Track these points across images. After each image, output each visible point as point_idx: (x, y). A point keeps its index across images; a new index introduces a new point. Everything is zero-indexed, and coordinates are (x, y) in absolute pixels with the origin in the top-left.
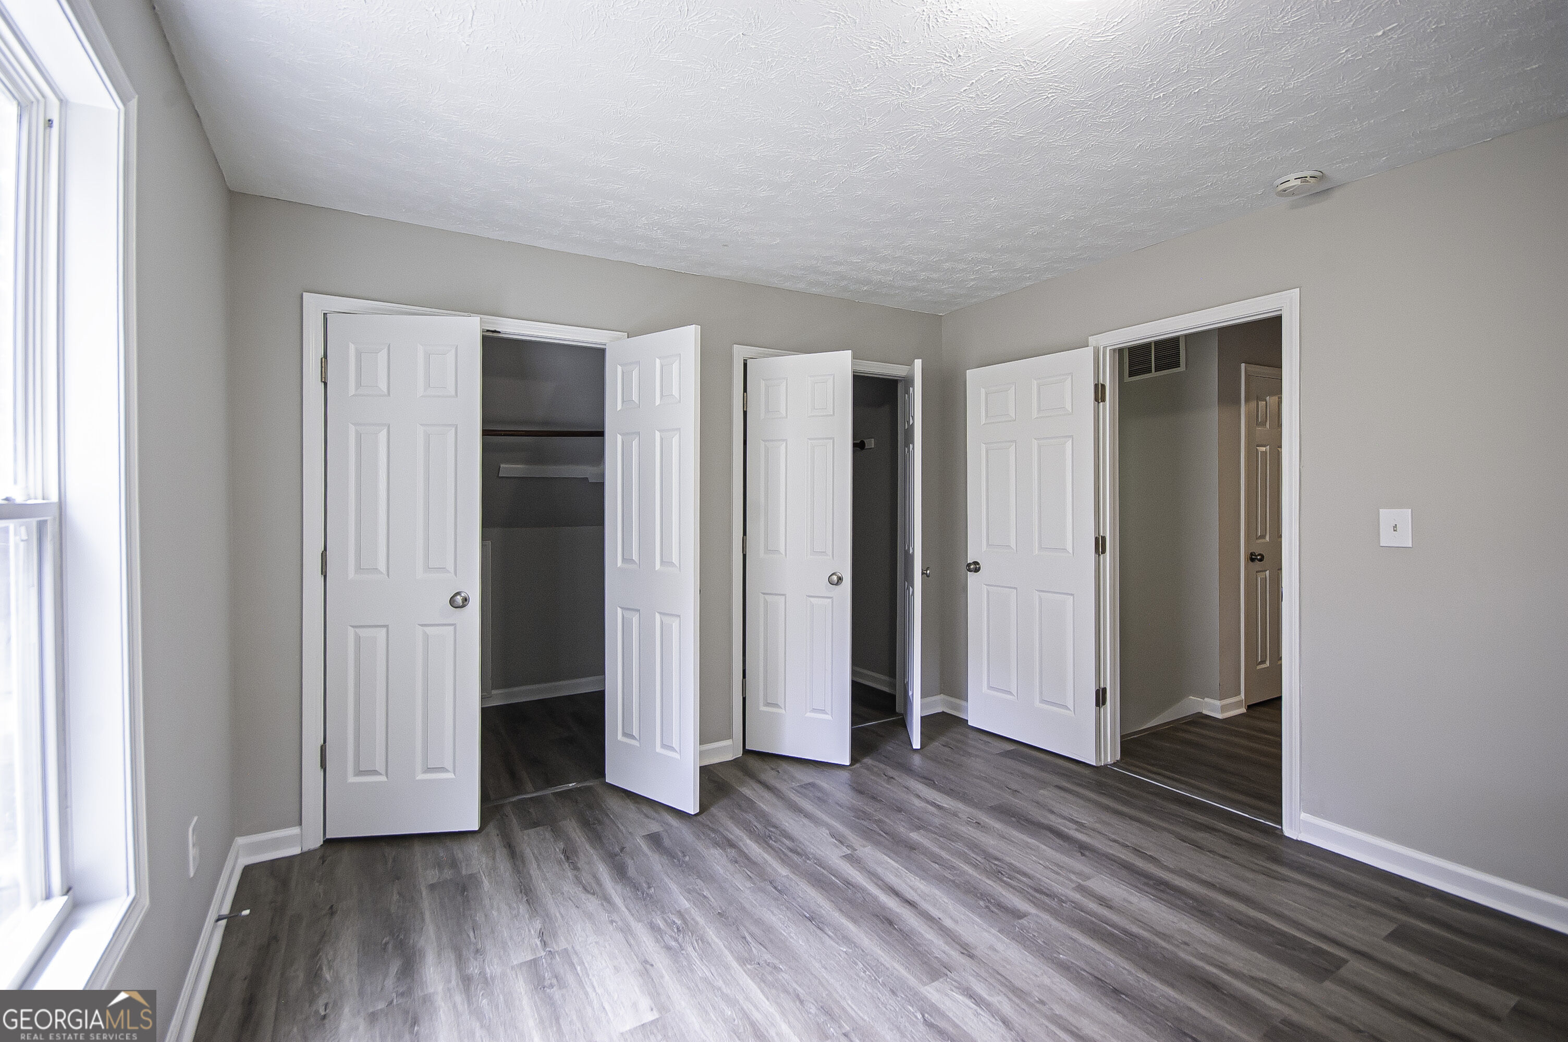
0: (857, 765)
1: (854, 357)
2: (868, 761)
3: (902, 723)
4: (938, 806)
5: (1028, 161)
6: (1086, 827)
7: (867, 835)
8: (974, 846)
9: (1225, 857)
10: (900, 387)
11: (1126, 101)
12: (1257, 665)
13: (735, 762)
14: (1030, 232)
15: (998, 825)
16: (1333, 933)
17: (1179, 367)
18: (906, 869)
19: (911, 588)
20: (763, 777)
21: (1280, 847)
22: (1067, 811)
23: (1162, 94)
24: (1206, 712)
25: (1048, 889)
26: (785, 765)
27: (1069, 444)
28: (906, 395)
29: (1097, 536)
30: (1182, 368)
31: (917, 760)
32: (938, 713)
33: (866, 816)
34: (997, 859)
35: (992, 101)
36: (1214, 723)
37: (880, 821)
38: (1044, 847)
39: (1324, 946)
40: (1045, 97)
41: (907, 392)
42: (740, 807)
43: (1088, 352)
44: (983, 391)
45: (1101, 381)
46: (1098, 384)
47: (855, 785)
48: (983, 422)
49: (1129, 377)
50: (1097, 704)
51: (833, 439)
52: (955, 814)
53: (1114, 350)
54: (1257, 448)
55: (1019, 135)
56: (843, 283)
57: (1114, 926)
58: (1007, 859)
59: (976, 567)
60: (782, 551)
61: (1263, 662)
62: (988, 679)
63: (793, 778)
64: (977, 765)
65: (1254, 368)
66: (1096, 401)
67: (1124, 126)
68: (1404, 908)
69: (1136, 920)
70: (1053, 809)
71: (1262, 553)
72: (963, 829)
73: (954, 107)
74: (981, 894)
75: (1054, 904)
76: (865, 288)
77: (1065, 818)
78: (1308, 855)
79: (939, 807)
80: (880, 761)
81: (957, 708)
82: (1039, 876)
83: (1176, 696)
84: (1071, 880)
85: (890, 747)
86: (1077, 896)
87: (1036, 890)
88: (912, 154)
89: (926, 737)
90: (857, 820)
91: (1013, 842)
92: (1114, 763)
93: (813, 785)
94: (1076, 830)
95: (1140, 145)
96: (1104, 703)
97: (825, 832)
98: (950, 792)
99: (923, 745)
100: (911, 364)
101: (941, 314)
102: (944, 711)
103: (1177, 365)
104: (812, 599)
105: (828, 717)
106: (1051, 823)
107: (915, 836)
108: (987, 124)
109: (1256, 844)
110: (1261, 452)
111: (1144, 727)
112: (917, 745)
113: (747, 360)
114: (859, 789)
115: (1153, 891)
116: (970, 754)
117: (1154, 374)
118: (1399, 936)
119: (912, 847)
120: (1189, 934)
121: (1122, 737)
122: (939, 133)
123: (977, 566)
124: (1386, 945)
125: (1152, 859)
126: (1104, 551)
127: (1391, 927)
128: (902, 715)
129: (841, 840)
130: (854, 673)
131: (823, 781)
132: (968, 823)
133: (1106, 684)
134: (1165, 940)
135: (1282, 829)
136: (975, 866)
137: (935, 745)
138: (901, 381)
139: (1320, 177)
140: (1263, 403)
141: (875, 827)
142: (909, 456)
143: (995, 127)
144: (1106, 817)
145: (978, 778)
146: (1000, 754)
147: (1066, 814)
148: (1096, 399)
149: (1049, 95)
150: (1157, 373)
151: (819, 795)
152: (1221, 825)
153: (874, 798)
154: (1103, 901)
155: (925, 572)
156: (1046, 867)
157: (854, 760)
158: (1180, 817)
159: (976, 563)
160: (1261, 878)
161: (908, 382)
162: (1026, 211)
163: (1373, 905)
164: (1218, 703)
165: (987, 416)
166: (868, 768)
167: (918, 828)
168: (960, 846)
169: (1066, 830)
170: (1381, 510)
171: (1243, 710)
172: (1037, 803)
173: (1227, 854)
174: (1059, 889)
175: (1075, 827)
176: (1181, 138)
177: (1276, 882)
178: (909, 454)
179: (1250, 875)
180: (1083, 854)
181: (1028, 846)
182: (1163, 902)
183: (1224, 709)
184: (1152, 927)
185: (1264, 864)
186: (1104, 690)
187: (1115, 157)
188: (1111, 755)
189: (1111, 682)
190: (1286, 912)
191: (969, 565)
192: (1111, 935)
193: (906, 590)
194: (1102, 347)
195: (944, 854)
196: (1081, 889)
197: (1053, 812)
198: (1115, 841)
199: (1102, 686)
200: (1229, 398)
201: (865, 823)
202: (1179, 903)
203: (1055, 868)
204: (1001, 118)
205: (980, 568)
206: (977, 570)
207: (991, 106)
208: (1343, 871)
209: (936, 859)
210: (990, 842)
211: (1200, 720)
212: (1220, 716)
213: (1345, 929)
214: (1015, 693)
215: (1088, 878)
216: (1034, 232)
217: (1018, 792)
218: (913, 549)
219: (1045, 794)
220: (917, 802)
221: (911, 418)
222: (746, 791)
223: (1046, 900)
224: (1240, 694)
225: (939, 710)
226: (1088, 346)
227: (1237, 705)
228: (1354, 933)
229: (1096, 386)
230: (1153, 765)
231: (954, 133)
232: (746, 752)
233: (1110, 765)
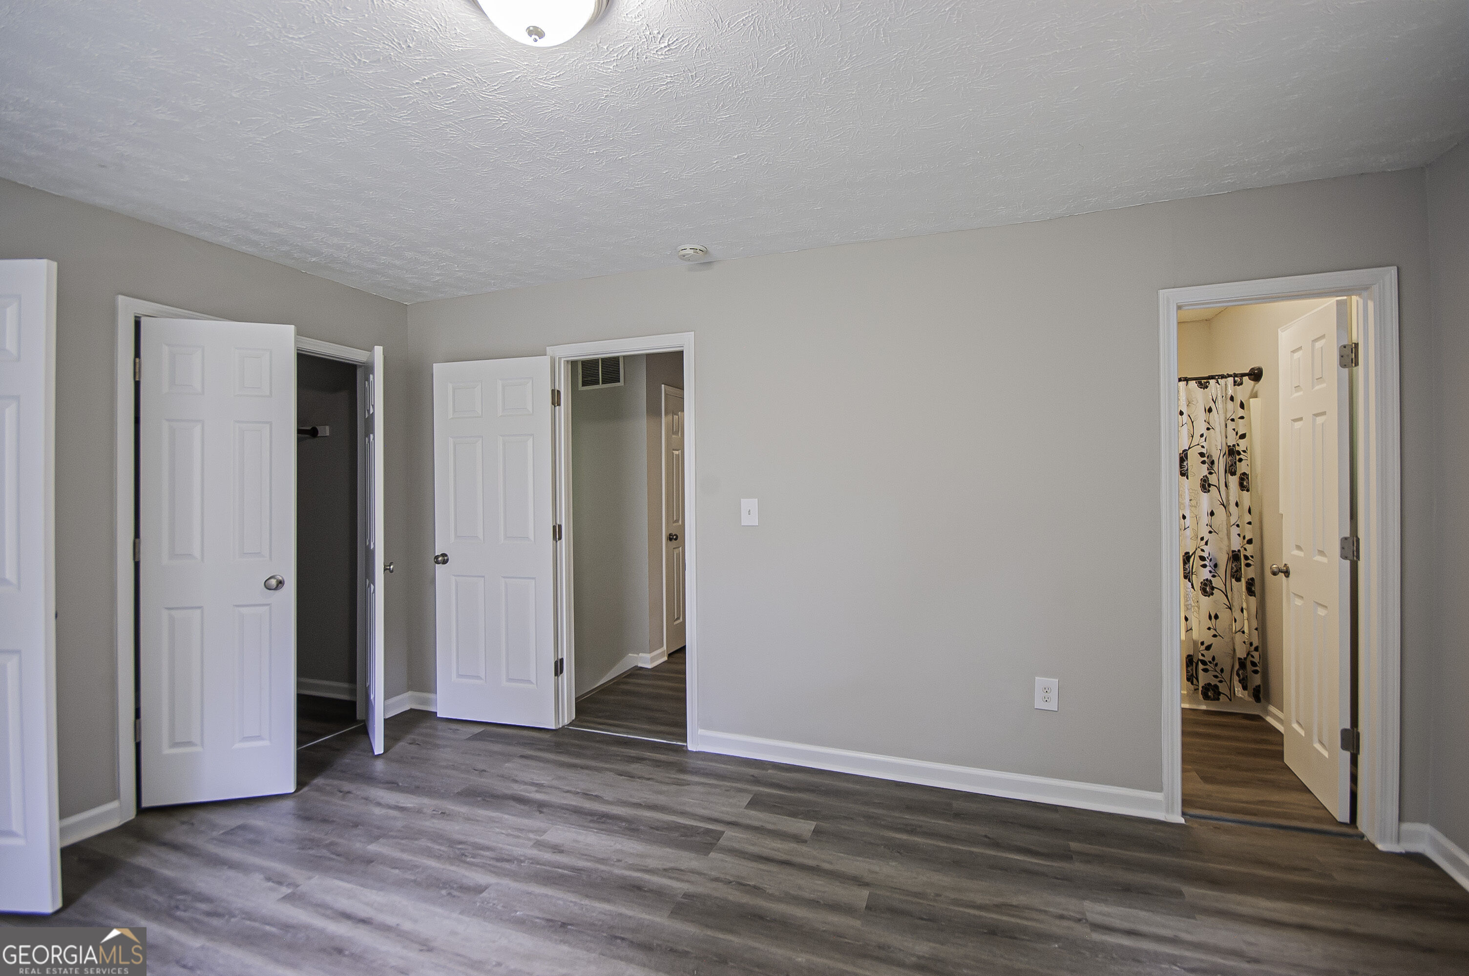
0: (306, 789)
1: (299, 333)
2: (319, 781)
3: (364, 730)
4: (402, 807)
5: (486, 174)
6: (544, 786)
7: (316, 864)
8: (438, 837)
9: (649, 779)
10: (360, 373)
11: (567, 147)
12: (675, 621)
13: (125, 829)
14: (492, 241)
15: (464, 809)
16: (716, 815)
17: (619, 382)
18: (362, 885)
19: (372, 585)
20: (168, 836)
21: (684, 759)
22: (527, 776)
23: (595, 152)
24: (640, 665)
25: (509, 855)
26: (202, 814)
27: (530, 443)
28: (366, 382)
29: (555, 525)
30: (621, 383)
31: (379, 766)
32: (406, 711)
33: (314, 843)
34: (461, 843)
35: (447, 104)
36: (645, 673)
37: (332, 844)
38: (506, 816)
39: (710, 827)
40: (497, 119)
41: (368, 379)
42: (130, 883)
43: (545, 361)
44: (450, 386)
45: (557, 388)
46: (555, 390)
47: (300, 813)
48: (451, 416)
49: (582, 386)
50: (556, 674)
51: (270, 423)
52: (419, 811)
53: (568, 361)
54: (674, 451)
55: (476, 146)
56: (285, 248)
57: (565, 867)
58: (472, 839)
59: (444, 559)
60: (197, 553)
61: (678, 618)
62: (458, 669)
63: (214, 826)
64: (445, 755)
65: (670, 389)
66: (553, 405)
67: (567, 169)
68: (756, 781)
69: (584, 856)
70: (516, 778)
71: (678, 534)
72: (428, 823)
73: (406, 96)
74: (444, 883)
75: (513, 867)
76: (314, 259)
77: (526, 783)
78: (703, 760)
79: (402, 809)
80: (333, 778)
81: (426, 702)
82: (500, 845)
83: (619, 655)
84: (529, 839)
85: (347, 760)
86: (534, 852)
87: (498, 860)
88: (362, 128)
89: (390, 739)
90: (303, 852)
91: (478, 821)
92: (570, 723)
93: (243, 827)
94: (537, 791)
95: (581, 189)
96: (562, 672)
97: (258, 878)
98: (416, 790)
99: (386, 749)
100: (371, 350)
101: (406, 303)
102: (412, 708)
103: (617, 380)
104: (244, 610)
105: (266, 743)
106: (516, 792)
107: (373, 848)
108: (442, 125)
109: (670, 762)
110: (676, 455)
111: (596, 686)
112: (379, 748)
113: (140, 317)
114: (306, 816)
115: (597, 825)
116: (437, 746)
117: (601, 386)
118: (755, 803)
119: (369, 861)
120: (621, 851)
121: (576, 699)
122: (392, 116)
123: (446, 558)
124: (747, 811)
125: (597, 798)
126: (560, 538)
127: (747, 798)
128: (363, 721)
129: (278, 880)
130: (299, 685)
131: (256, 819)
132: (433, 816)
133: (562, 654)
134: (603, 864)
135: (687, 746)
136: (439, 857)
137: (401, 746)
138: (361, 366)
139: (705, 252)
140: (676, 417)
141: (325, 852)
142: (370, 446)
143: (451, 131)
144: (562, 772)
145: (446, 767)
146: (469, 739)
147: (527, 780)
148: (553, 403)
149: (501, 119)
150: (604, 385)
151: (251, 836)
152: (648, 754)
153: (325, 821)
154: (557, 849)
155: (389, 567)
156: (508, 835)
157: (301, 783)
158: (618, 755)
159: (444, 555)
160: (673, 788)
161: (369, 368)
162: (487, 221)
163: (739, 785)
164: (648, 656)
165: (454, 411)
166: (319, 789)
167: (376, 838)
168: (424, 842)
169: (527, 794)
170: (742, 500)
171: (666, 658)
172: (503, 776)
173: (651, 776)
174: (518, 851)
175: (534, 789)
176: (611, 193)
177: (683, 788)
178: (370, 444)
179: (665, 788)
180: (541, 812)
181: (492, 820)
182: (604, 832)
183: (653, 659)
184: (595, 857)
185: (675, 776)
186: (562, 660)
187: (561, 194)
188: (568, 716)
189: (567, 654)
190: (688, 809)
191: (436, 557)
192: (562, 876)
193: (366, 589)
194: (557, 358)
195: (406, 856)
196: (539, 845)
197: (516, 781)
198: (568, 792)
199: (560, 657)
200: (654, 411)
201: (311, 852)
202: (616, 828)
203: (516, 833)
204: (456, 123)
205: (448, 560)
206: (445, 562)
207: (446, 108)
208: (723, 766)
209: (395, 864)
210: (453, 829)
211: (636, 672)
212: (650, 666)
213: (724, 809)
214: (483, 677)
215: (545, 832)
216: (496, 242)
217: (485, 771)
218: (374, 544)
219: (511, 767)
220: (377, 811)
221: (371, 407)
222: (142, 861)
223: (507, 865)
224: (663, 646)
225: (407, 708)
226: (546, 355)
227: (662, 654)
228: (728, 809)
229: (553, 391)
230: (600, 717)
231: (409, 122)
232: (141, 811)
233: (567, 725)
